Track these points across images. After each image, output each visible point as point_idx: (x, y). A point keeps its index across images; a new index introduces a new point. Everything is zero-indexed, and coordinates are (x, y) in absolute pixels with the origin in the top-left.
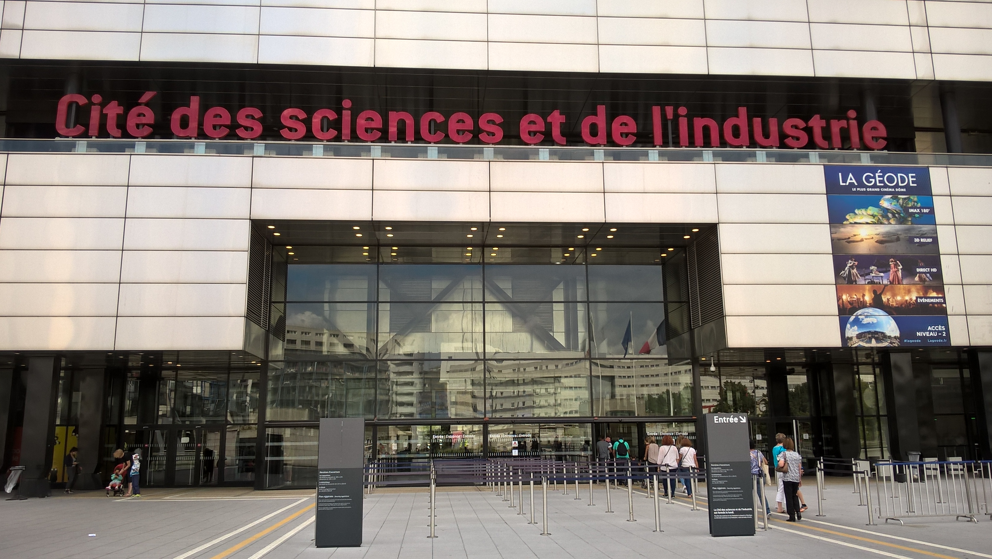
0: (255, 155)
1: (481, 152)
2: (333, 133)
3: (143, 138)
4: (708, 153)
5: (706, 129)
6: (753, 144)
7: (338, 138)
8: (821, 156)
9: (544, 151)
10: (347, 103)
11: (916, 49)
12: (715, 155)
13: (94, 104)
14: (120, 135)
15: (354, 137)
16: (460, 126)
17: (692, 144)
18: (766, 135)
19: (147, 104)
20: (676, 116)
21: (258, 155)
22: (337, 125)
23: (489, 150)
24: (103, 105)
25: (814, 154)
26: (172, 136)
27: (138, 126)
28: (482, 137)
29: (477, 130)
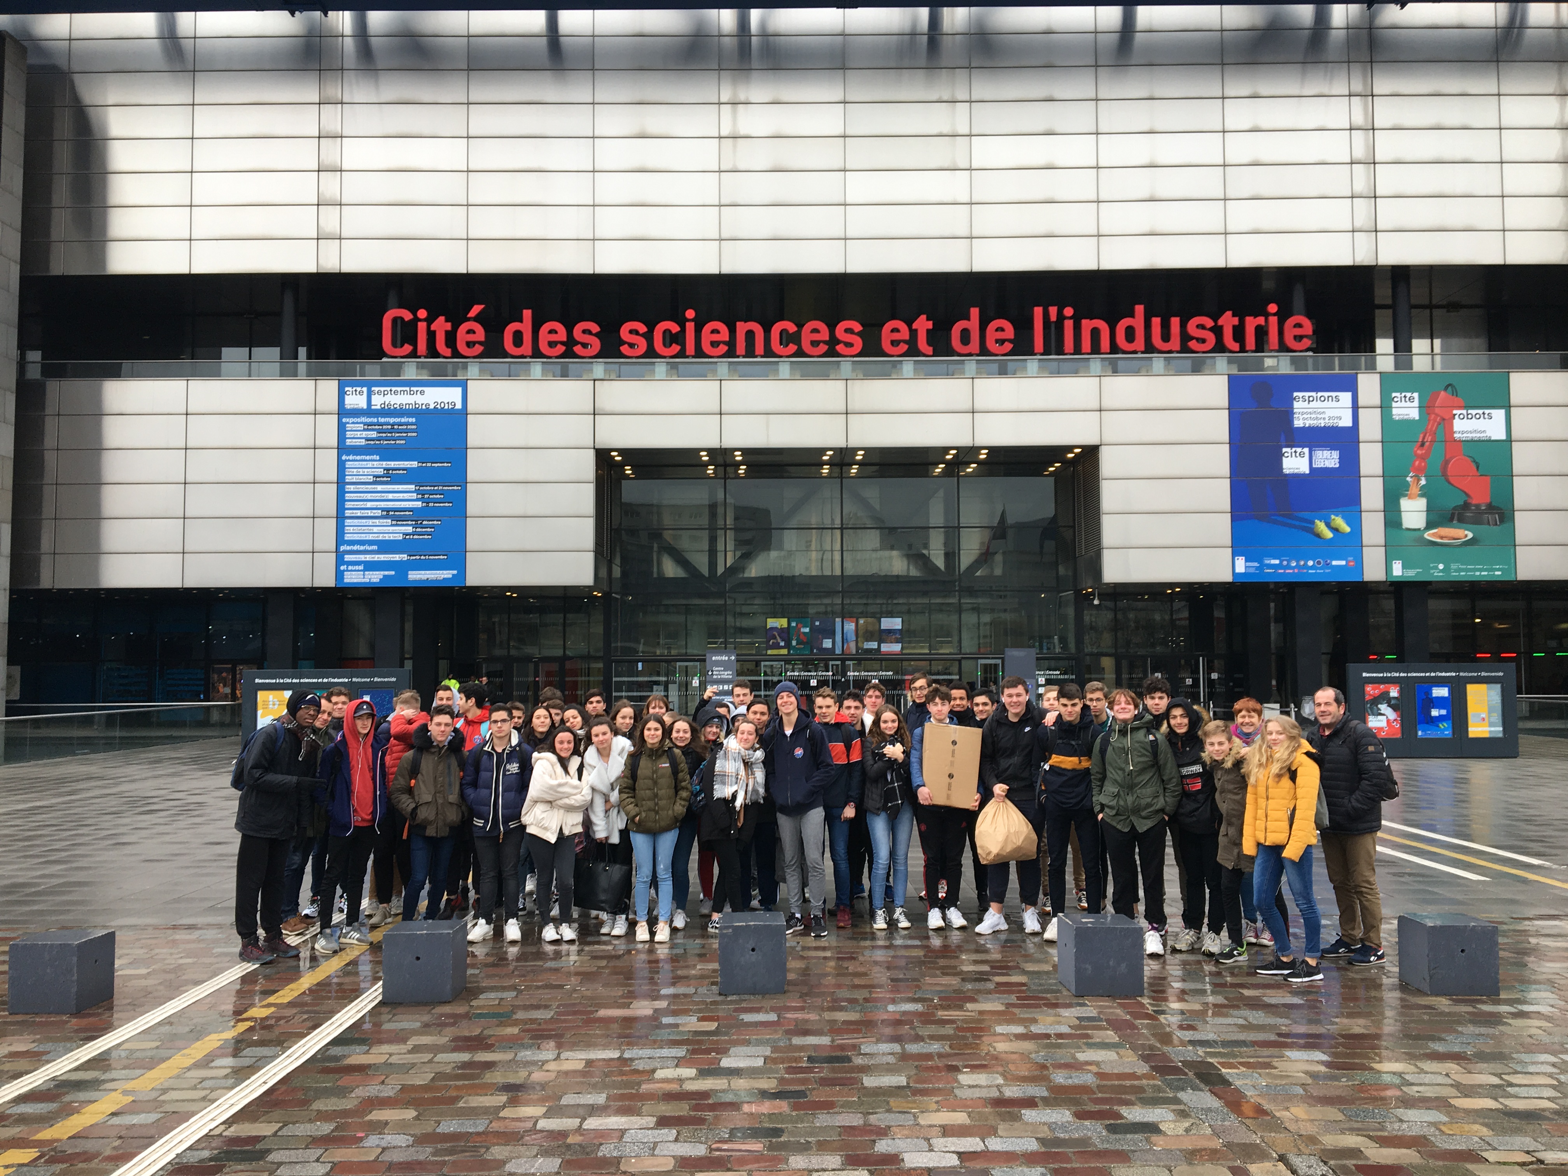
0: (596, 377)
1: (837, 367)
2: (676, 348)
3: (474, 358)
4: (1095, 364)
5: (1095, 333)
6: (1150, 348)
7: (682, 354)
8: (1230, 361)
9: (908, 365)
10: (690, 314)
11: (1357, 226)
12: (1103, 364)
13: (421, 320)
14: (449, 355)
15: (699, 353)
16: (815, 337)
17: (1077, 350)
18: (1166, 337)
19: (476, 319)
20: (1061, 317)
21: (600, 377)
22: (680, 339)
23: (846, 365)
24: (430, 320)
25: (1221, 361)
26: (506, 355)
27: (469, 344)
28: (840, 348)
29: (833, 341)
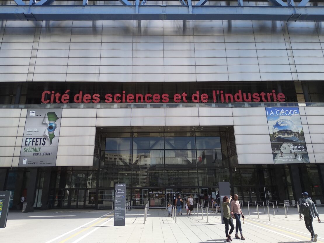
0: (97, 107)
1: (162, 105)
2: (120, 101)
3: (66, 103)
4: (230, 105)
5: (229, 97)
6: (244, 101)
7: (121, 102)
8: (265, 104)
9: (181, 105)
10: (124, 92)
11: (292, 71)
12: (232, 105)
13: (52, 94)
14: (59, 102)
15: (126, 102)
16: (156, 98)
17: (225, 102)
18: (247, 98)
19: (67, 94)
20: (220, 93)
21: (99, 108)
22: (121, 98)
23: (165, 105)
24: (55, 94)
25: (262, 104)
26: (74, 102)
27: (65, 100)
28: (163, 101)
29: (161, 99)
